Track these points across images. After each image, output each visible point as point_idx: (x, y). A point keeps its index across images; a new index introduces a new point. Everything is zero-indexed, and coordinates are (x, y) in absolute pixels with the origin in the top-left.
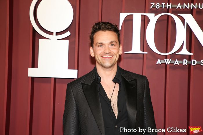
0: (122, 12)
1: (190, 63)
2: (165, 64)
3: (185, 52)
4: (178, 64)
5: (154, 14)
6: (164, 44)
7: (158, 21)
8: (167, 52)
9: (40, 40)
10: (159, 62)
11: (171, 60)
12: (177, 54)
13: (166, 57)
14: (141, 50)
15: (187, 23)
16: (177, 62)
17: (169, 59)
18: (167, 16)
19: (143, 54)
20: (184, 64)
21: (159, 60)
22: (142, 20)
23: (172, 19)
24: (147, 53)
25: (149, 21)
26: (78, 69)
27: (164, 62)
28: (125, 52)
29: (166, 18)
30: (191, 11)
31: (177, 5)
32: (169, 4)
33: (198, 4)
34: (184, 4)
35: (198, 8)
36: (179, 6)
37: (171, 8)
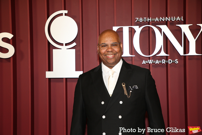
0: (114, 26)
1: (167, 62)
2: (149, 64)
3: (163, 54)
4: (159, 63)
5: (138, 26)
6: (147, 48)
7: (142, 32)
8: (149, 55)
9: (54, 50)
11: (153, 60)
12: (157, 55)
13: (149, 58)
14: (130, 54)
15: (163, 32)
16: (157, 62)
17: (151, 60)
18: (148, 27)
19: (132, 57)
20: (163, 63)
21: (144, 61)
22: (129, 31)
23: (152, 29)
24: (134, 56)
25: (135, 31)
26: (83, 71)
27: (148, 62)
29: (148, 29)
30: (166, 23)
31: (155, 19)
32: (149, 18)
33: (171, 18)
34: (161, 18)
35: (171, 20)
36: (157, 19)
37: (151, 21)
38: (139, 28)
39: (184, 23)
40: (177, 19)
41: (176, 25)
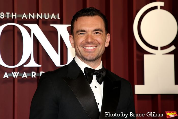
1: (38, 75)
2: (12, 78)
3: (33, 64)
4: (27, 77)
6: (11, 55)
7: (3, 32)
8: (14, 65)
10: (6, 76)
11: (18, 73)
16: (25, 75)
17: (16, 72)
18: (12, 26)
20: (32, 77)
21: (6, 73)
23: (18, 29)
29: (12, 28)
30: (36, 21)
31: (22, 15)
32: (14, 14)
33: (43, 15)
34: (30, 14)
35: (43, 18)
36: (24, 16)
37: (16, 18)
39: (61, 22)
40: (52, 17)
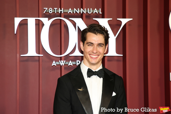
0: (16, 17)
2: (60, 66)
4: (72, 65)
6: (58, 46)
7: (52, 25)
8: (61, 54)
10: (54, 64)
11: (65, 61)
12: (70, 55)
13: (61, 58)
14: (37, 53)
15: (78, 27)
16: (71, 63)
17: (63, 61)
18: (59, 20)
19: (39, 56)
20: (77, 65)
22: (36, 24)
23: (65, 23)
24: (42, 55)
25: (43, 25)
27: (59, 64)
28: (21, 55)
29: (59, 22)
30: (81, 16)
31: (68, 10)
32: (61, 9)
33: (87, 9)
34: (75, 9)
35: (87, 13)
36: (70, 11)
37: (63, 13)
38: (48, 21)
39: (103, 16)
40: (95, 12)
41: (94, 19)
